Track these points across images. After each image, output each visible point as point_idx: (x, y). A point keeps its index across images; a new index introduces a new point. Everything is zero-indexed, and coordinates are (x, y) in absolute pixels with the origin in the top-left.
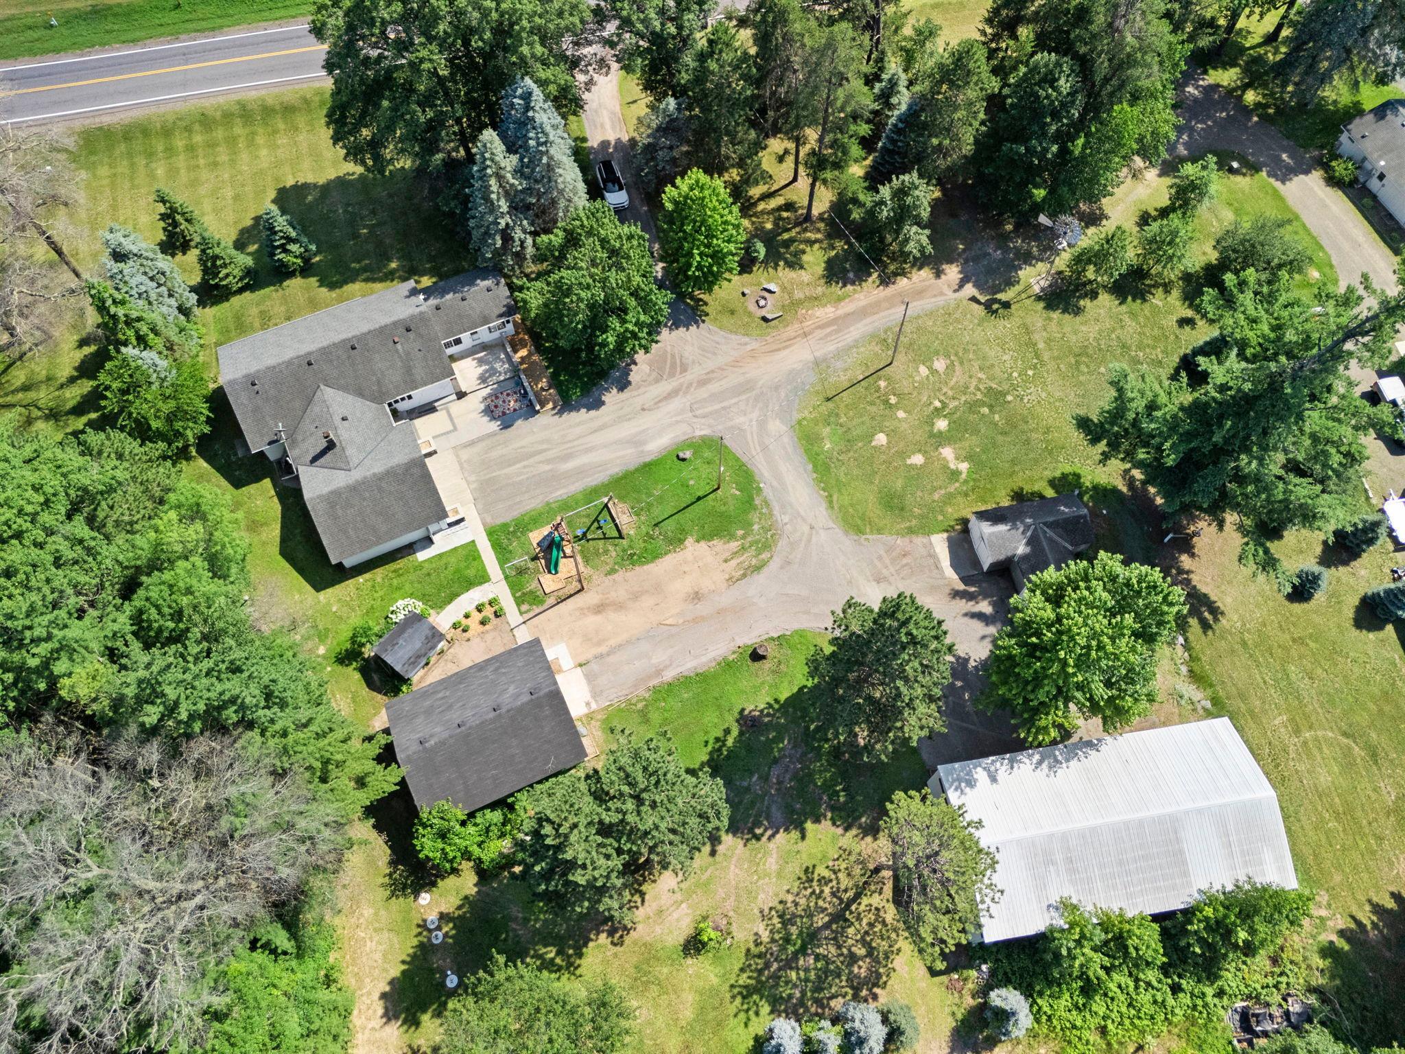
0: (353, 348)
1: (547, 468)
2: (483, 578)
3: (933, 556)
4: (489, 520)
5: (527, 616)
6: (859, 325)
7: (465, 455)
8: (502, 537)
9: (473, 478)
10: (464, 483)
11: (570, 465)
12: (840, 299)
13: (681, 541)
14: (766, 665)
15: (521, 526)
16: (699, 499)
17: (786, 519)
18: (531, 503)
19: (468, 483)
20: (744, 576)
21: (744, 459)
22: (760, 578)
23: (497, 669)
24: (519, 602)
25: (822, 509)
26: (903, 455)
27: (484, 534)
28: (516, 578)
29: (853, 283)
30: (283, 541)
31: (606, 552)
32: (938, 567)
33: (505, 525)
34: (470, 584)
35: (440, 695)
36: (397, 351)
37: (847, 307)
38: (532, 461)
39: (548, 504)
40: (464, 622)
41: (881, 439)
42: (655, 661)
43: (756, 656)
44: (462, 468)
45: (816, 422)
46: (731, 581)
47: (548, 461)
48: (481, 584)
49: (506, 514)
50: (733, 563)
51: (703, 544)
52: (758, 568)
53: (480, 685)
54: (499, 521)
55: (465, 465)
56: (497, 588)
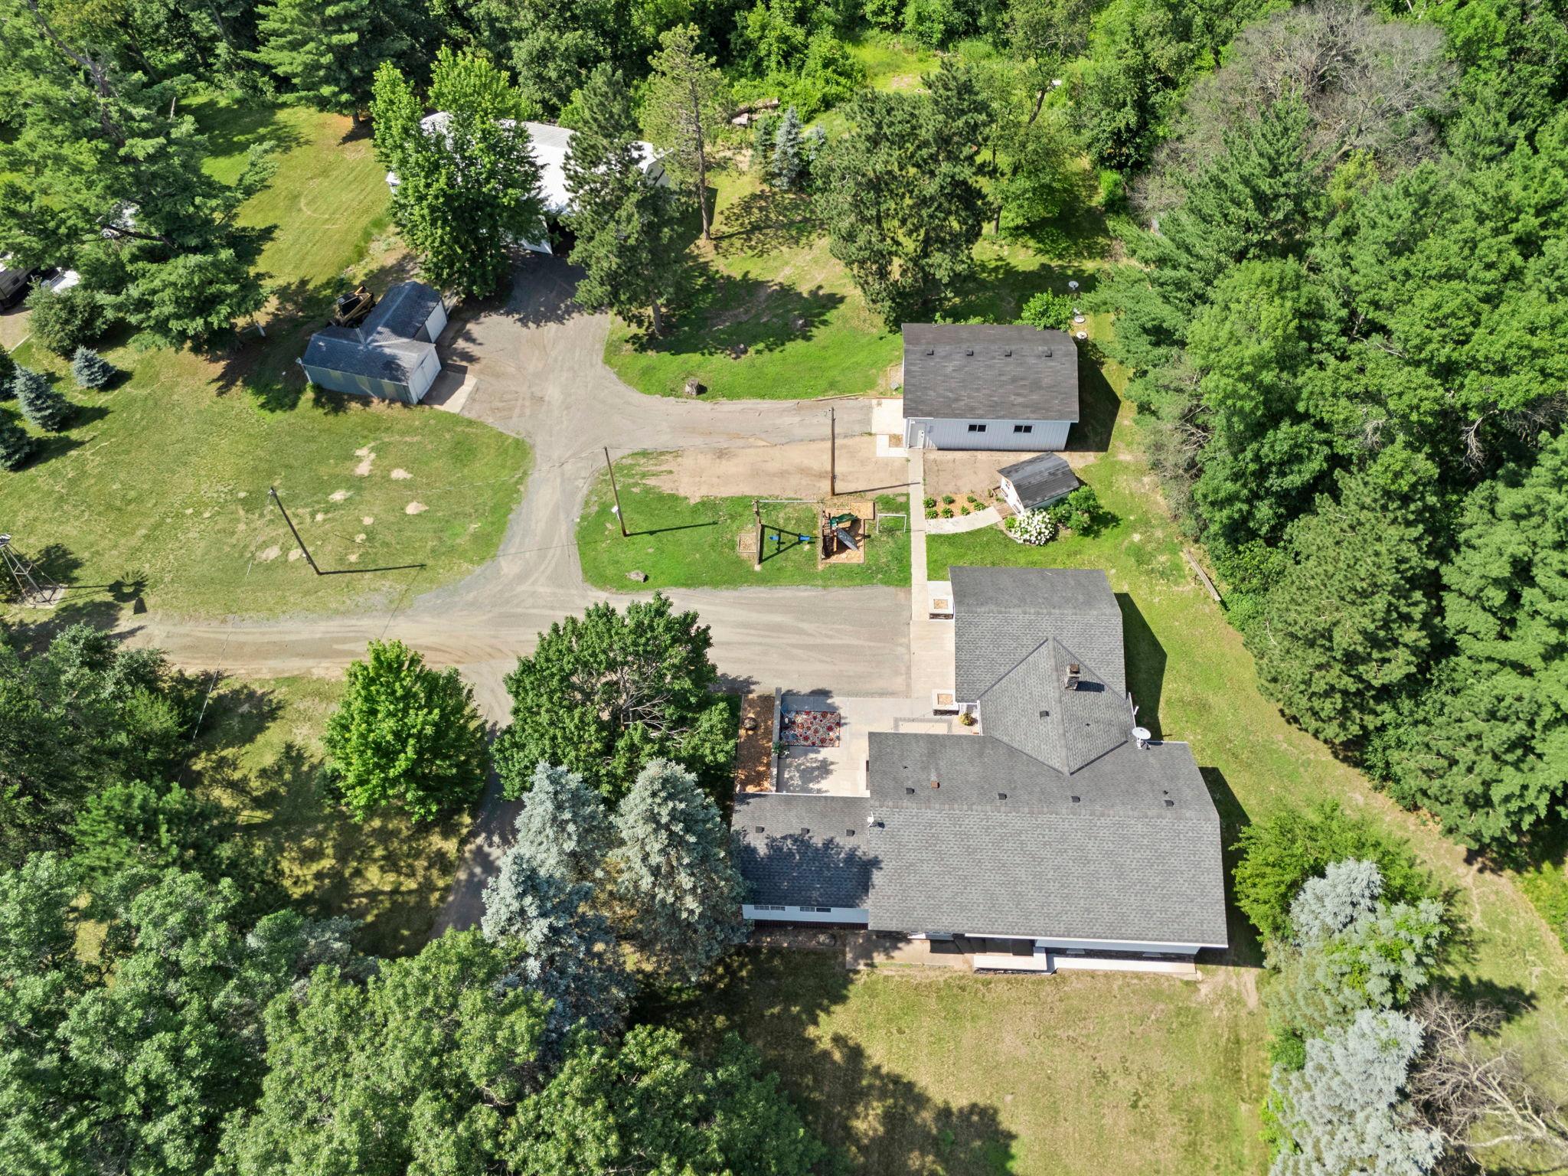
0: (1003, 796)
1: (805, 626)
2: (933, 540)
3: (472, 398)
4: (901, 594)
5: (903, 490)
6: (305, 636)
7: (899, 682)
8: (898, 573)
9: (901, 650)
10: (914, 647)
11: (777, 618)
12: (291, 681)
13: (703, 504)
14: (697, 381)
15: (865, 575)
16: (652, 533)
17: (580, 483)
18: (842, 595)
19: (908, 647)
20: (662, 453)
21: (575, 550)
22: (648, 445)
23: (957, 400)
24: (905, 507)
25: (535, 476)
26: (407, 485)
27: (914, 581)
28: (897, 530)
29: (252, 695)
30: (1161, 671)
31: (788, 519)
32: (477, 389)
33: (887, 583)
34: (952, 539)
35: (1020, 400)
36: (939, 775)
37: (293, 666)
38: (819, 641)
39: (825, 587)
40: (971, 507)
41: (412, 509)
42: (797, 419)
43: (701, 390)
44: (909, 668)
45: (463, 555)
46: (677, 454)
47: (801, 632)
48: (940, 536)
49: (880, 595)
50: (664, 468)
51: (682, 493)
52: (645, 454)
53: (978, 390)
54: (892, 589)
55: (903, 669)
56: (921, 526)
